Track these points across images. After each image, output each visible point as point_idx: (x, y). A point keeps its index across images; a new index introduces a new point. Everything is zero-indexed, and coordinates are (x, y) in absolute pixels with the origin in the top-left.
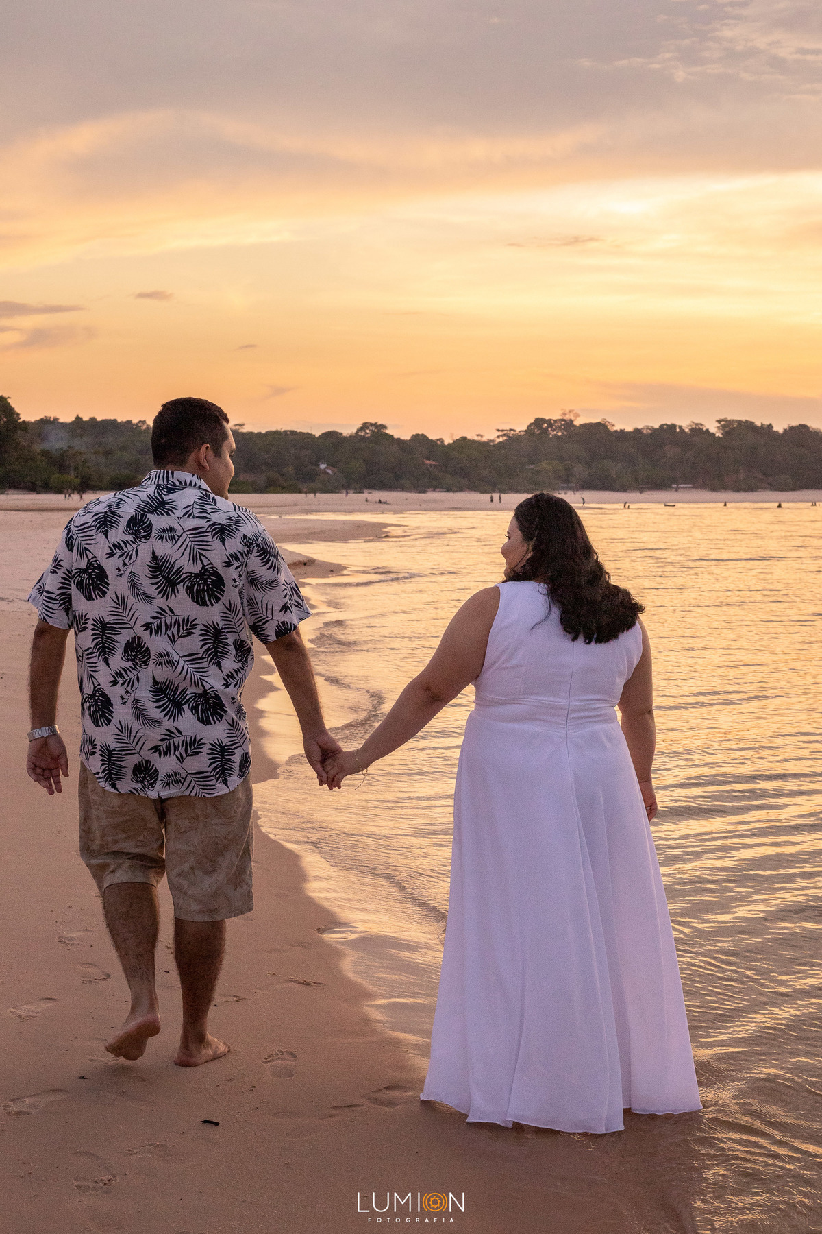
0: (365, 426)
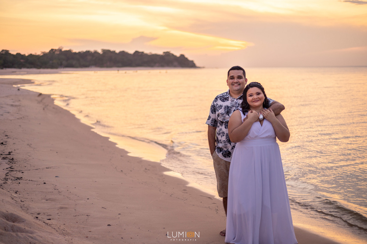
0: (3, 51)
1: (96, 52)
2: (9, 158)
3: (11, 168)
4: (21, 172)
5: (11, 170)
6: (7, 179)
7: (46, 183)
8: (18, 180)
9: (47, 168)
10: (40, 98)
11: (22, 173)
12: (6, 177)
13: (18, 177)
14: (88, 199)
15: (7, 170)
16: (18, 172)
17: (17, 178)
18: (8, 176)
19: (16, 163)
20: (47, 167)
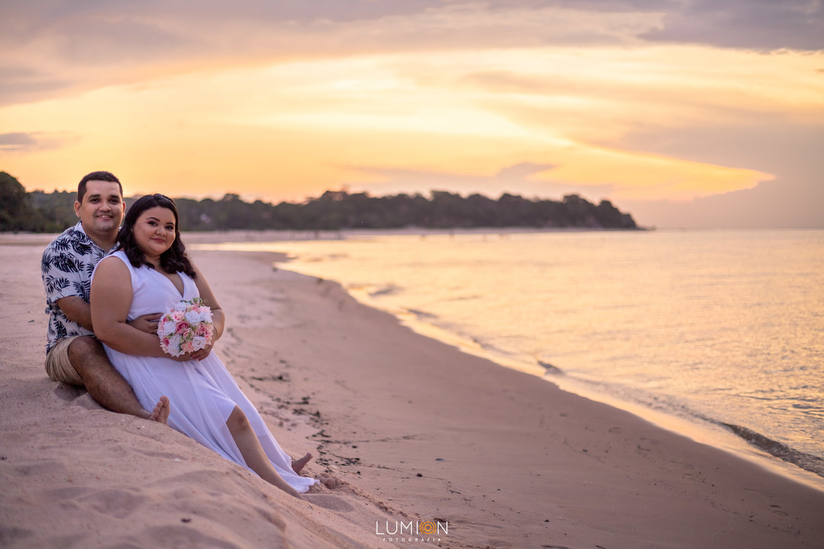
1: (419, 198)
2: (309, 411)
3: (323, 436)
4: (351, 445)
5: (326, 439)
6: (326, 460)
7: (423, 475)
8: (352, 464)
9: (405, 438)
10: (321, 288)
11: (354, 447)
12: (322, 457)
13: (350, 457)
14: (547, 521)
15: (315, 438)
16: (344, 446)
17: (348, 459)
18: (325, 454)
19: (329, 422)
20: (405, 435)
